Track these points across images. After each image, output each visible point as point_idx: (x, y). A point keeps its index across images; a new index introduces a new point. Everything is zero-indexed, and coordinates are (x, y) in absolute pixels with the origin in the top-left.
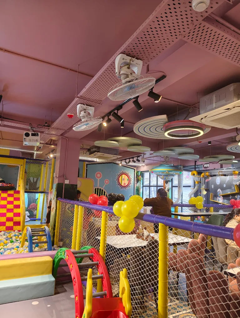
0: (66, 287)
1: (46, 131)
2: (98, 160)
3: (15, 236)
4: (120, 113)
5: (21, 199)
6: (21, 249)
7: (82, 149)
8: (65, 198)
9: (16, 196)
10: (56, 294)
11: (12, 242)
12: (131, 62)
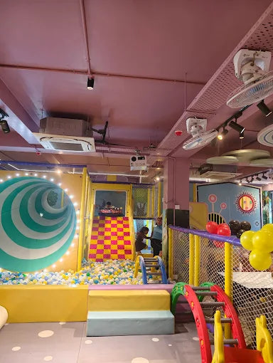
0: (186, 326)
1: (152, 153)
2: (210, 180)
3: (127, 265)
4: (240, 121)
5: (131, 226)
6: (134, 279)
7: (192, 168)
8: (177, 225)
9: (125, 222)
10: (176, 333)
11: (125, 271)
12: (256, 57)
